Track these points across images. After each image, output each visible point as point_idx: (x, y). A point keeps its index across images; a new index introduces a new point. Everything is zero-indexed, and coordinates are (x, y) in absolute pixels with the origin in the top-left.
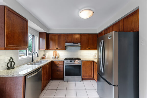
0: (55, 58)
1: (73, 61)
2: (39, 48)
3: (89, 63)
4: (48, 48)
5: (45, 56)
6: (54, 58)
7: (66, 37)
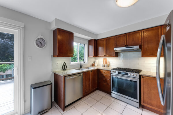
0: (105, 67)
1: (123, 73)
2: (89, 56)
4: (96, 54)
5: (95, 64)
7: (116, 40)
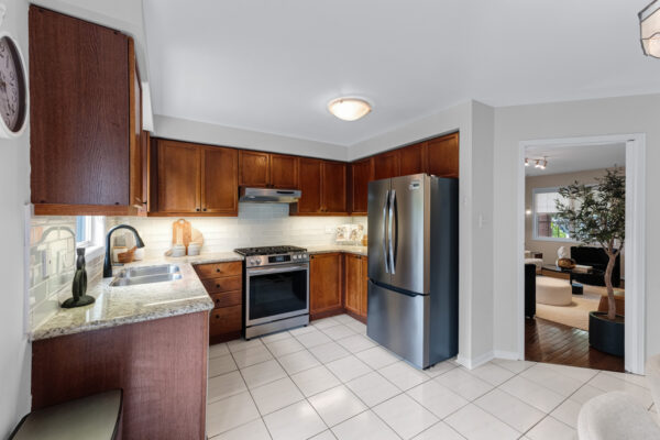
0: (187, 253)
1: (282, 258)
3: (331, 260)
6: (181, 256)
7: (240, 161)
